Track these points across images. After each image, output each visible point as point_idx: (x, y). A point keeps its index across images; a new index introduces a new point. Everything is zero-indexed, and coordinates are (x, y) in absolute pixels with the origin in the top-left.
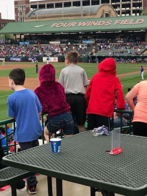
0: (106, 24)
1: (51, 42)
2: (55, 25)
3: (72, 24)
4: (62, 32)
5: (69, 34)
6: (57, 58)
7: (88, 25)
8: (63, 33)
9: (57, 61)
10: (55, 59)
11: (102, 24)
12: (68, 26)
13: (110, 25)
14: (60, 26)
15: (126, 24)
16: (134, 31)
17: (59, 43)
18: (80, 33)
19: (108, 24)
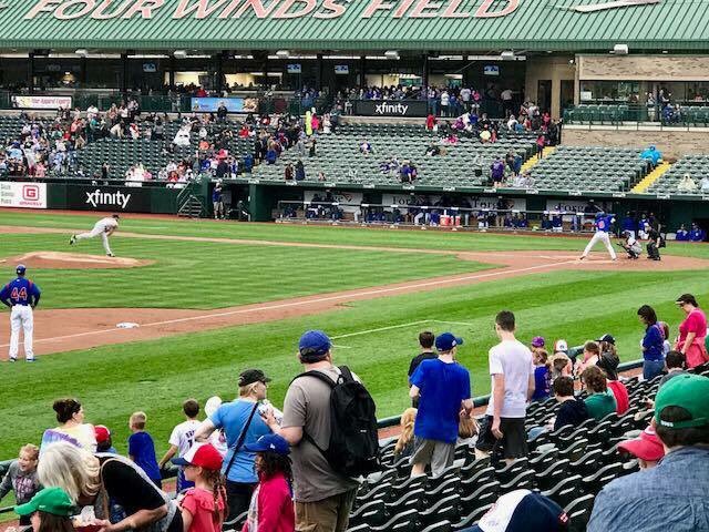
0: (317, 14)
1: (24, 101)
2: (50, 8)
3: (138, 6)
4: (81, 44)
5: (124, 56)
6: (43, 187)
7: (225, 15)
8: (90, 50)
9: (43, 202)
10: (32, 194)
11: (297, 14)
12: (115, 13)
13: (339, 17)
14: (75, 15)
15: (426, 14)
16: (470, 58)
17: (66, 103)
18: (180, 54)
19: (332, 15)
